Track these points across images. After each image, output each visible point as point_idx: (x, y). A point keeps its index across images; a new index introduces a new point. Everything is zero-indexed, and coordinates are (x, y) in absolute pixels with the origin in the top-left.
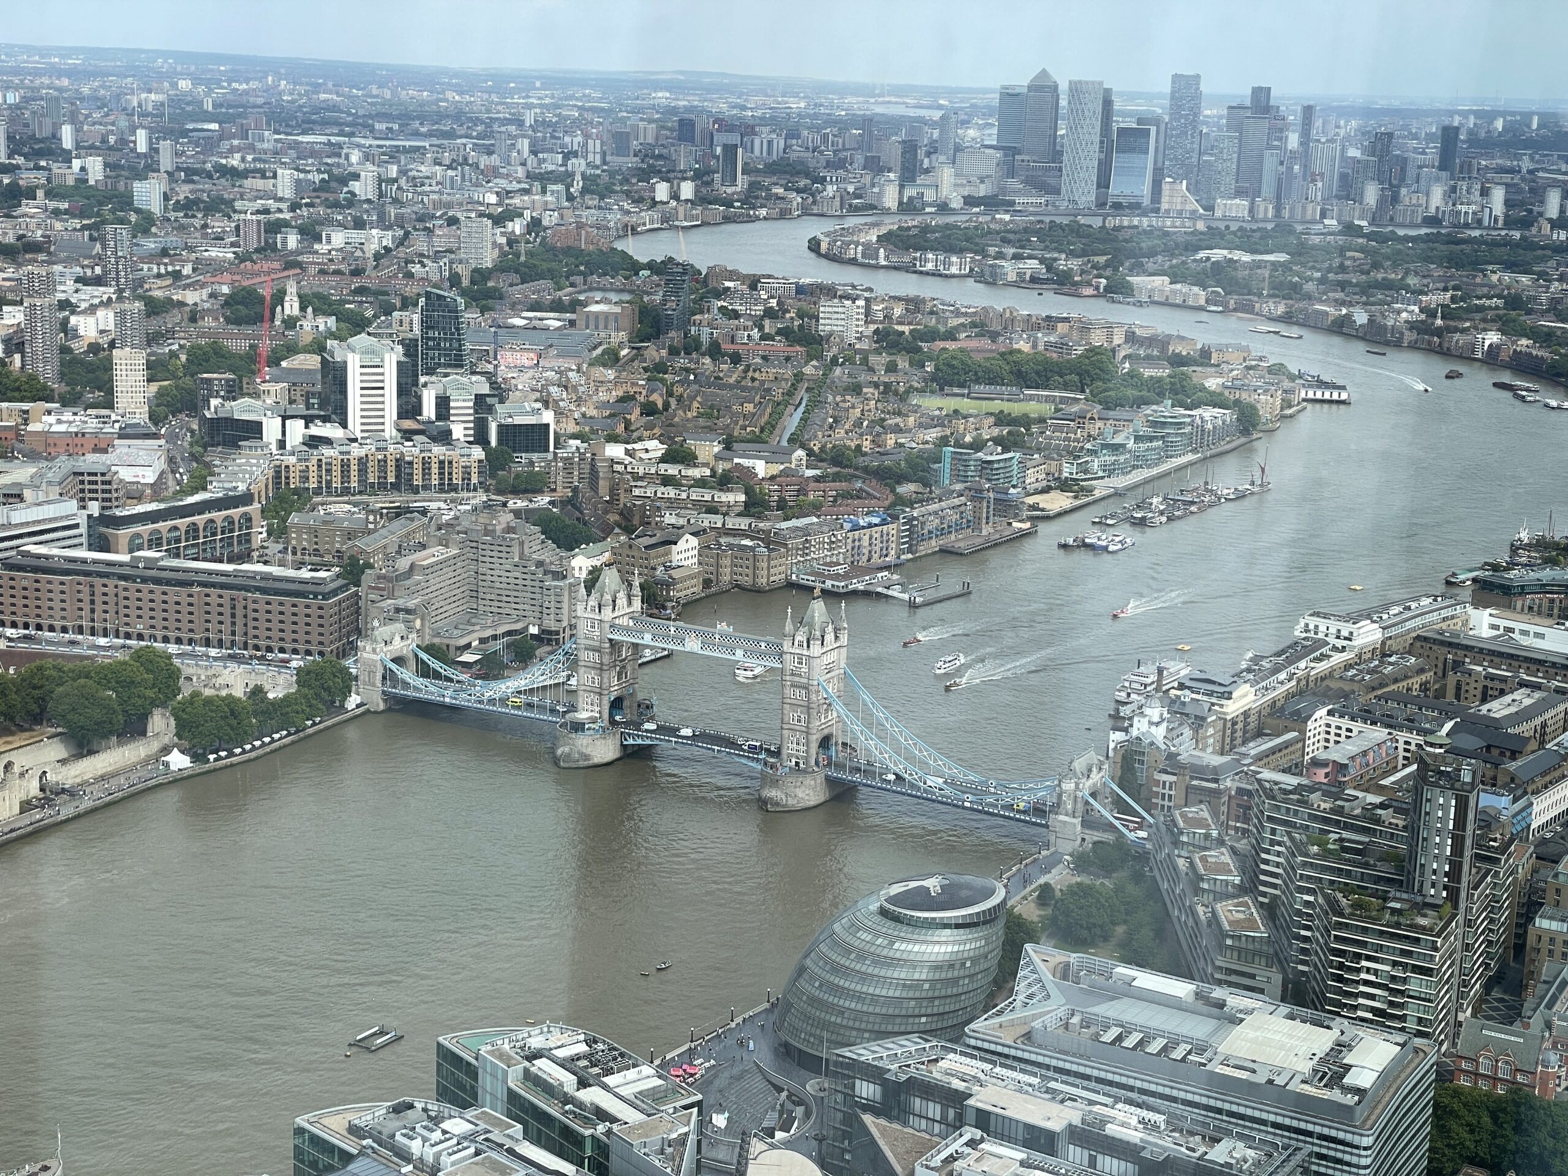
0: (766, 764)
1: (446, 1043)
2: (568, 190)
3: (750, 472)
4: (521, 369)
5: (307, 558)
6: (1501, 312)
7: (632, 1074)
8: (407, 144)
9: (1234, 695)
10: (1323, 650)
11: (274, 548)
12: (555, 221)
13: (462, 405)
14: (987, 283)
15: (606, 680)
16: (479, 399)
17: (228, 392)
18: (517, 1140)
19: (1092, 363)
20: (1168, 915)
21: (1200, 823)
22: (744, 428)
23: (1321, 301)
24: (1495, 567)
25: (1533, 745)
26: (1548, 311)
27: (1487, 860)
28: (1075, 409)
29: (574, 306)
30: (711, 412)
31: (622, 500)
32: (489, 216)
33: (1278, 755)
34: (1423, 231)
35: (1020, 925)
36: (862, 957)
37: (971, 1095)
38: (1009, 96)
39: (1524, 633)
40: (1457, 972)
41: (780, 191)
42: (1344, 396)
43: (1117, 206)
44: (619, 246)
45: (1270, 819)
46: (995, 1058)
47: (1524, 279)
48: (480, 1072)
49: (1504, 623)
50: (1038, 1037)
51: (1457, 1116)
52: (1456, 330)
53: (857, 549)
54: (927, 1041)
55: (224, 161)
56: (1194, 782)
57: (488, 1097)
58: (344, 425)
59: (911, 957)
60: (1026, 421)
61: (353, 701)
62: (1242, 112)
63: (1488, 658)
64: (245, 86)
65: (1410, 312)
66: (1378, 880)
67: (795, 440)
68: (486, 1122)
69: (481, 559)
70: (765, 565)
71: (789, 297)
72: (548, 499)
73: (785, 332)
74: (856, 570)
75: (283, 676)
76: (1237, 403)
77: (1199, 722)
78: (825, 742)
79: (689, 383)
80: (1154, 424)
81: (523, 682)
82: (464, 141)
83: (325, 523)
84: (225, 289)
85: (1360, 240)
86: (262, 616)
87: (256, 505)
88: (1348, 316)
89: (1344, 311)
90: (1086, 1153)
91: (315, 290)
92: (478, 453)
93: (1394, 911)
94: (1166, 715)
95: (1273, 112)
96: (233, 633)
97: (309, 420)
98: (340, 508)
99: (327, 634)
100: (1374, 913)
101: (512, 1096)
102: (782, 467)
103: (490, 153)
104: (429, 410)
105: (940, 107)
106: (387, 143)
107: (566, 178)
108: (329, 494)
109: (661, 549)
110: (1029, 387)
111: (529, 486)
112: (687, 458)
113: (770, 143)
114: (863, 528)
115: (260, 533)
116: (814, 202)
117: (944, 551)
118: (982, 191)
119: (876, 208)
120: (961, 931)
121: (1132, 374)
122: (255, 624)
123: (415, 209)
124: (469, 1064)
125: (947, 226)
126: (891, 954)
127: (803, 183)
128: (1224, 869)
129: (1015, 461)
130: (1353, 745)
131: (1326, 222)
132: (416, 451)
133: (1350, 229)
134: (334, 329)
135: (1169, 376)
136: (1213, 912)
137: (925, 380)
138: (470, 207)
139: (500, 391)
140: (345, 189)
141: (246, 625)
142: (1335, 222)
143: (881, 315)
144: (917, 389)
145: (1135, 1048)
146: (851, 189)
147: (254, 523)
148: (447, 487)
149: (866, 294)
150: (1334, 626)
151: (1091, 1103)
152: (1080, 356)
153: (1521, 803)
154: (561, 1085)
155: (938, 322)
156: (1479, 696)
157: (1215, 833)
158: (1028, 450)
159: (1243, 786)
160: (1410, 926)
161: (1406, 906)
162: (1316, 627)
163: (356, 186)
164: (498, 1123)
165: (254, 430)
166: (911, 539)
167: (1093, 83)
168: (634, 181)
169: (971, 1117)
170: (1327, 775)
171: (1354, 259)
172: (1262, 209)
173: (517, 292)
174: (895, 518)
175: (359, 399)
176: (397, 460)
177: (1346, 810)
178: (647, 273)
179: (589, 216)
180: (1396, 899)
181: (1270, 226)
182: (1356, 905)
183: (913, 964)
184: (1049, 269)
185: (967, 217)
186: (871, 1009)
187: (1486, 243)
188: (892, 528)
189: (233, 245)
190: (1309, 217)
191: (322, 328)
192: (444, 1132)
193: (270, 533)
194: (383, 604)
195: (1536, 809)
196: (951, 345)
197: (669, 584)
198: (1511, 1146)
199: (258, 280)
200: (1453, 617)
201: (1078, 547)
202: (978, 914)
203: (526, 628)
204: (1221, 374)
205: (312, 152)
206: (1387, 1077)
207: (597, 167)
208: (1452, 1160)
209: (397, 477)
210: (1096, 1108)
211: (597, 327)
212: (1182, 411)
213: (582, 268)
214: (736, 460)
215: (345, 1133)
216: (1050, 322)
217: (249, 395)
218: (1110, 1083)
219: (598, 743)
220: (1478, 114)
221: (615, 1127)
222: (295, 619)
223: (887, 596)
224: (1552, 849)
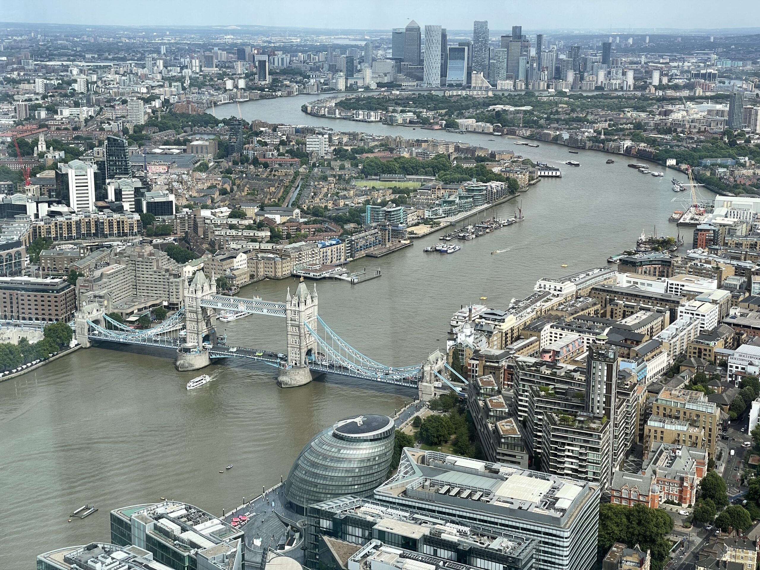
0: (280, 364)
1: (115, 514)
2: (182, 85)
3: (273, 221)
4: (160, 174)
5: (50, 272)
6: (632, 131)
7: (208, 523)
8: (102, 64)
9: (506, 320)
10: (548, 297)
11: (33, 268)
12: (176, 100)
13: (128, 192)
14: (388, 124)
15: (200, 327)
16: (137, 190)
17: (9, 191)
18: (150, 560)
19: (439, 162)
20: (476, 429)
21: (489, 383)
22: (270, 199)
23: (547, 129)
24: (629, 253)
25: (647, 338)
26: (654, 129)
27: (623, 394)
28: (431, 184)
29: (186, 142)
30: (253, 192)
31: (210, 237)
32: (142, 99)
33: (527, 348)
34: (595, 93)
35: (403, 438)
36: (325, 458)
37: (376, 524)
38: (397, 34)
39: (643, 284)
40: (611, 449)
41: (287, 83)
42: (558, 174)
43: (451, 85)
44: (208, 112)
45: (522, 380)
46: (388, 504)
47: (643, 115)
48: (132, 527)
49: (633, 280)
50: (409, 493)
51: (611, 519)
52: (611, 140)
53: (325, 257)
54: (355, 498)
55: (9, 76)
56: (488, 364)
57: (137, 539)
58: (68, 205)
59: (349, 457)
60: (407, 191)
61: (73, 343)
62: (508, 38)
63: (625, 297)
64: (20, 38)
65: (590, 132)
66: (573, 407)
67: (296, 204)
68: (134, 552)
69: (137, 269)
70: (280, 266)
71: (292, 134)
72: (173, 238)
73: (290, 152)
74: (325, 267)
75: (37, 332)
76: (508, 179)
77: (490, 334)
78: (309, 352)
79: (243, 178)
80: (468, 190)
81: (159, 330)
82: (130, 62)
83: (59, 254)
84: (9, 139)
85: (566, 99)
86: (26, 302)
87: (23, 247)
88: (560, 135)
89: (558, 133)
90: (432, 548)
91: (54, 138)
92: (137, 217)
93: (580, 421)
94: (473, 331)
95: (523, 39)
96: (12, 312)
97: (50, 203)
98: (67, 247)
99: (59, 310)
100: (571, 423)
101: (149, 538)
102: (288, 218)
103: (144, 67)
104: (111, 196)
105: (365, 40)
106: (92, 64)
107: (181, 79)
108: (62, 239)
109: (228, 261)
110: (408, 174)
111: (165, 232)
112: (242, 216)
113: (282, 59)
114: (328, 246)
115: (26, 261)
116: (304, 88)
117: (367, 256)
118: (386, 80)
119: (333, 89)
120: (373, 443)
121: (458, 167)
122: (23, 306)
123: (105, 96)
124: (126, 523)
125: (369, 98)
126: (339, 456)
127: (299, 78)
128: (500, 405)
129: (401, 211)
130: (562, 341)
131: (550, 90)
132: (105, 217)
133: (561, 94)
134: (64, 157)
135: (476, 167)
136: (496, 426)
137: (358, 173)
138: (133, 94)
139: (147, 186)
140: (70, 88)
141: (18, 307)
142: (553, 90)
143: (337, 142)
144: (354, 177)
145: (456, 495)
146: (322, 81)
147: (22, 255)
148: (122, 234)
149: (330, 132)
150: (553, 284)
151: (435, 524)
152: (433, 159)
153: (641, 366)
154: (173, 531)
155: (365, 144)
156: (622, 315)
157: (496, 388)
158: (408, 205)
159: (510, 364)
160: (588, 428)
161: (586, 419)
162: (545, 285)
163: (76, 86)
164: (140, 552)
165: (23, 209)
166: (352, 251)
167: (437, 26)
168: (216, 79)
169: (376, 534)
170: (550, 357)
171: (562, 108)
172: (519, 85)
173: (157, 136)
174: (343, 241)
175: (75, 192)
176: (96, 222)
177: (558, 374)
178: (222, 125)
179: (193, 97)
180: (580, 416)
181: (523, 93)
182: (562, 420)
183: (350, 461)
184: (418, 117)
185: (378, 93)
186: (330, 483)
187: (625, 98)
188: (342, 246)
189: (13, 117)
190: (541, 88)
191: (57, 157)
192: (113, 558)
193: (31, 261)
194: (87, 294)
195: (648, 368)
196: (371, 155)
197: (233, 278)
198: (636, 532)
199: (26, 134)
200: (609, 278)
201: (433, 251)
202: (381, 434)
203: (162, 303)
204: (500, 165)
205: (53, 70)
206: (575, 503)
207: (197, 73)
208: (609, 540)
209: (96, 230)
210: (437, 526)
211: (197, 152)
212: (482, 184)
213: (190, 123)
214: (266, 216)
215: (63, 562)
216: (419, 143)
217: (20, 192)
218: (444, 513)
219: (197, 358)
220: (621, 36)
221: (200, 551)
222: (43, 303)
223: (340, 279)
224: (656, 387)
